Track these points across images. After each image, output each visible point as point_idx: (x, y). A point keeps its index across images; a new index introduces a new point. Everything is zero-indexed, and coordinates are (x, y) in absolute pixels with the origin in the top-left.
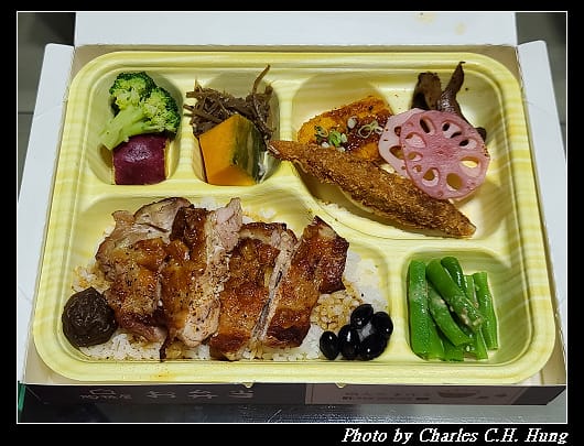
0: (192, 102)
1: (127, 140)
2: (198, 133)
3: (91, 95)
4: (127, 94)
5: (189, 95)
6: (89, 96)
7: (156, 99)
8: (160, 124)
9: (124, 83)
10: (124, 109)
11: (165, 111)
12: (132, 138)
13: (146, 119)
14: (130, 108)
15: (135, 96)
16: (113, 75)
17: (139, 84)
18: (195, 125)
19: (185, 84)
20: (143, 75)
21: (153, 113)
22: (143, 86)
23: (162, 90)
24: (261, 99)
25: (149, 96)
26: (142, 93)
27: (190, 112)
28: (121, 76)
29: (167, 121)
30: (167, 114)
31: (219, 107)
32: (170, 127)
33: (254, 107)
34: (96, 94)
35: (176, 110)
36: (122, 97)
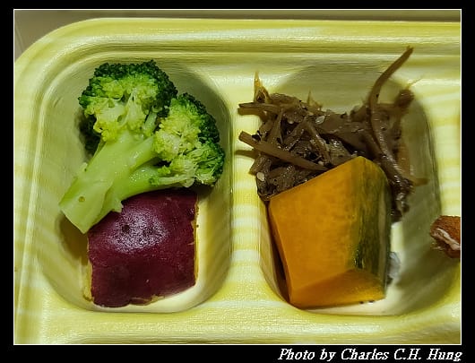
0: (250, 124)
1: (118, 208)
2: (267, 192)
3: (43, 108)
4: (118, 109)
5: (244, 109)
6: (37, 111)
7: (181, 121)
8: (186, 171)
9: (111, 85)
10: (111, 142)
11: (198, 144)
12: (128, 202)
13: (159, 162)
14: (125, 139)
15: (134, 111)
16: (87, 68)
17: (145, 88)
18: (262, 177)
19: (235, 87)
20: (149, 68)
21: (176, 149)
22: (153, 92)
23: (192, 100)
24: (386, 114)
25: (164, 114)
26: (148, 106)
27: (247, 147)
28: (106, 70)
29: (201, 164)
30: (202, 150)
31: (307, 136)
32: (206, 177)
33: (372, 133)
34: (52, 107)
35: (216, 140)
36: (107, 116)
